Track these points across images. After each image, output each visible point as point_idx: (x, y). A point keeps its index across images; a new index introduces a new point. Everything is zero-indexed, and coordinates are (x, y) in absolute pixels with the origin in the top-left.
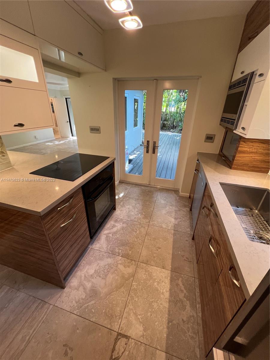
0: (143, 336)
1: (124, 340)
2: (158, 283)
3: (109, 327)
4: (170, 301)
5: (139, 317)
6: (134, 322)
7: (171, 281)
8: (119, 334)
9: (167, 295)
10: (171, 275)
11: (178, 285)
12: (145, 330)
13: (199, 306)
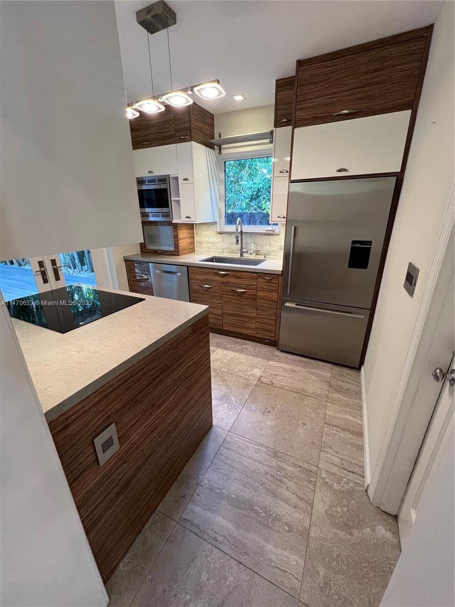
0: (260, 369)
1: (262, 379)
2: (226, 356)
3: (253, 386)
4: (242, 353)
5: (249, 369)
6: (252, 372)
7: (226, 349)
8: (258, 381)
9: (236, 354)
10: (222, 348)
11: (231, 347)
12: (257, 368)
13: (247, 342)
